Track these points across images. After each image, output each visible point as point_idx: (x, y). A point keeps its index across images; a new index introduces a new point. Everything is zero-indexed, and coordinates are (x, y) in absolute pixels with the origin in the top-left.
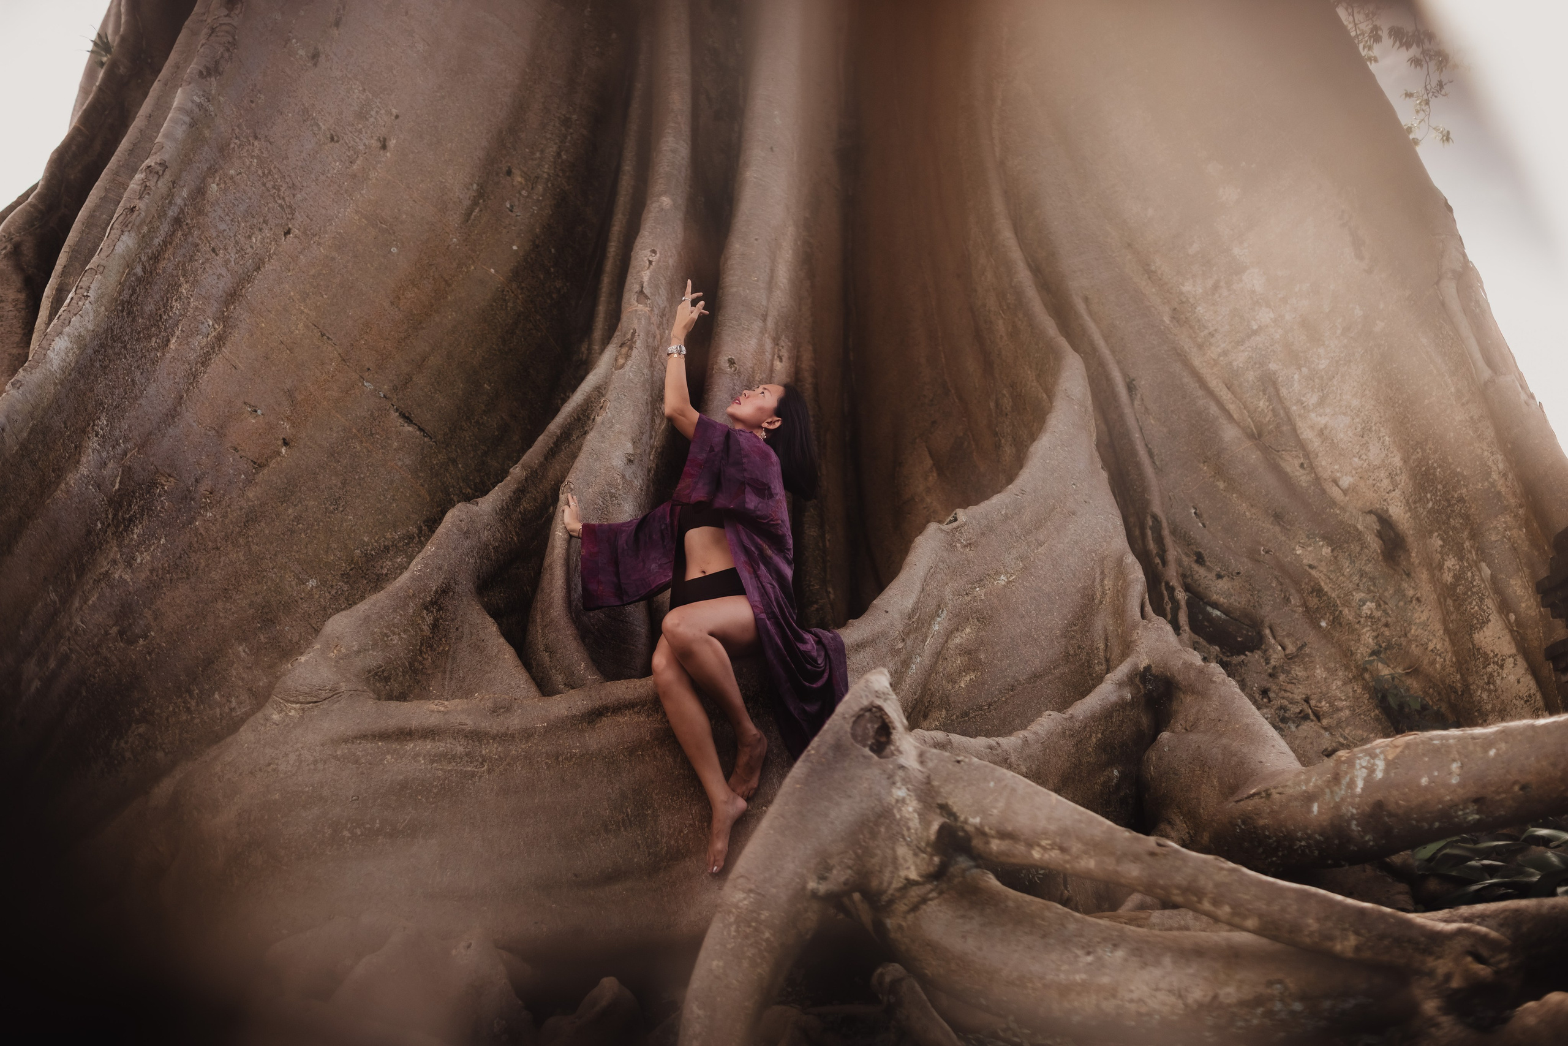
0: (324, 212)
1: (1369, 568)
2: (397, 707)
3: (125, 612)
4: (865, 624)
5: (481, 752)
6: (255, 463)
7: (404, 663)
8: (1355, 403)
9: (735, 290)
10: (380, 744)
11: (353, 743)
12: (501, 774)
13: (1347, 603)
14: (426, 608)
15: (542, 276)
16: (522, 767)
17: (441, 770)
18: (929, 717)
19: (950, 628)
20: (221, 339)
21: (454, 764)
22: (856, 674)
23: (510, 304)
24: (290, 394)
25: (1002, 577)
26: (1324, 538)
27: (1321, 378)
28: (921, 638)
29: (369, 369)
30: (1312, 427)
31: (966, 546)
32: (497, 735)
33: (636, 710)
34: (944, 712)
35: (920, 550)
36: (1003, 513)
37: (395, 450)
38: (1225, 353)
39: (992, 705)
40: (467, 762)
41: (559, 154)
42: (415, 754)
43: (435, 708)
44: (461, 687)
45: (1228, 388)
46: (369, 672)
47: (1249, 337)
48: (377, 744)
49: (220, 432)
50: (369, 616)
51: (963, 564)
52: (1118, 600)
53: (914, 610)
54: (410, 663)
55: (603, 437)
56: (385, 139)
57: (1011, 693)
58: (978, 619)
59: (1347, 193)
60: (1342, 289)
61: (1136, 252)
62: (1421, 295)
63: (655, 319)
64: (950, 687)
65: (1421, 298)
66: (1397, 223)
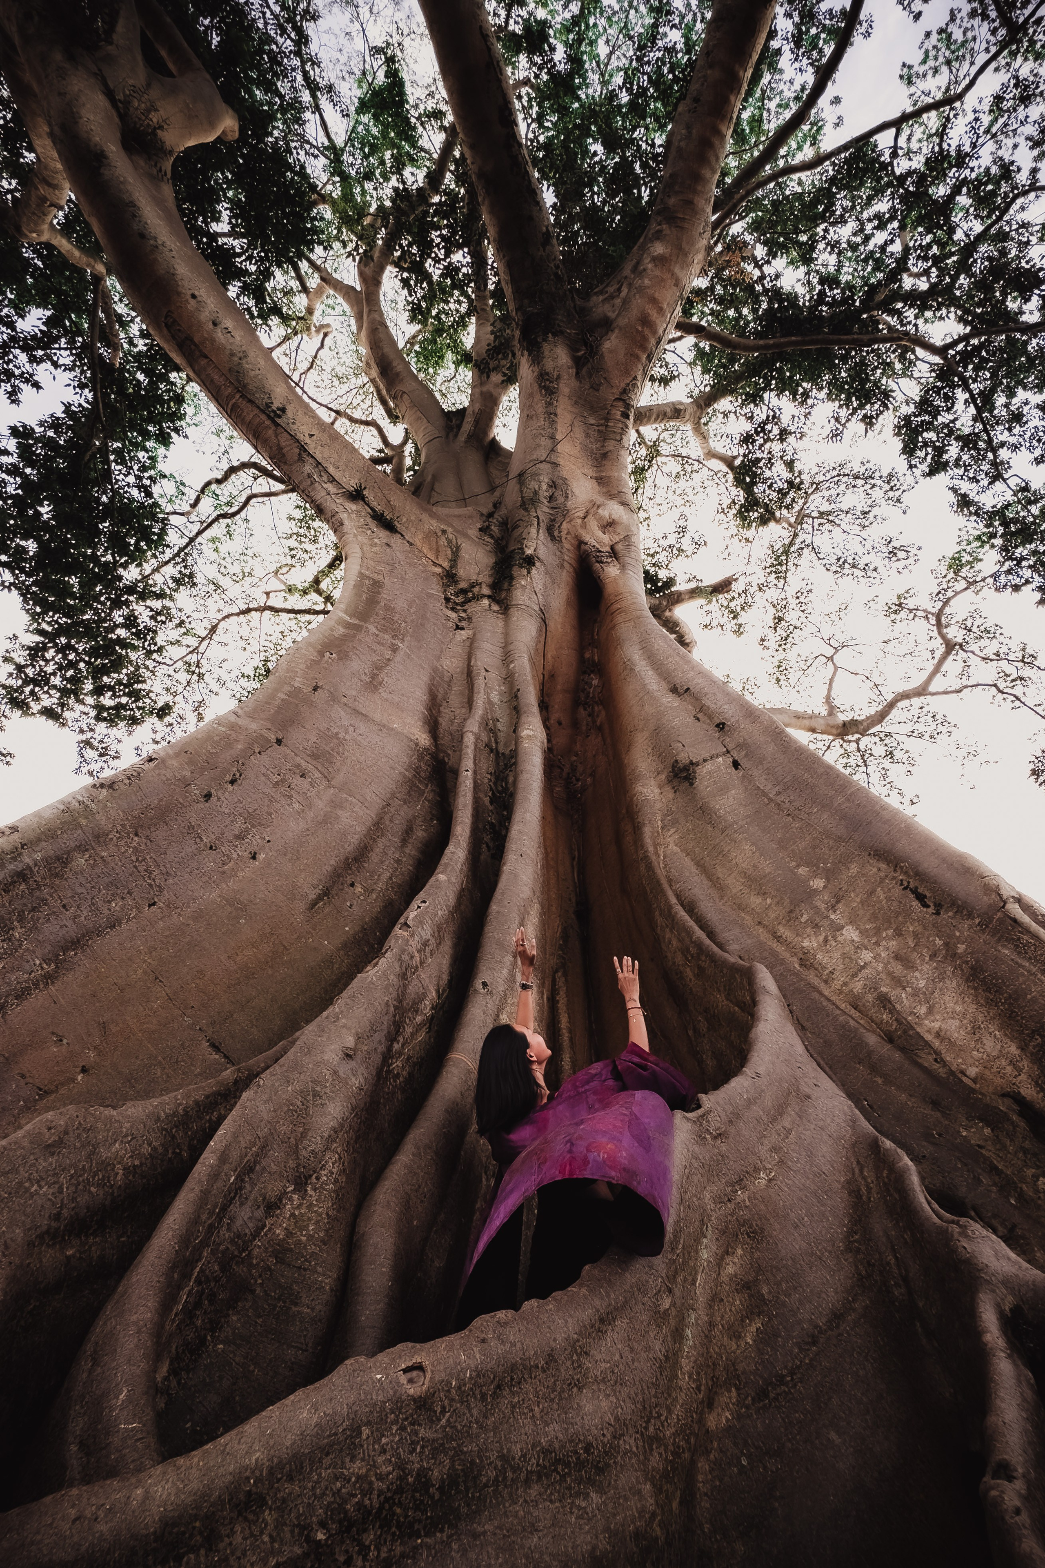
0: (190, 893)
1: (1027, 1144)
6: (40, 1089)
8: (959, 1008)
9: (491, 934)
13: (1023, 1179)
19: (720, 1252)
20: (49, 978)
23: (336, 966)
24: (104, 1027)
25: (762, 1175)
26: (981, 1120)
27: (924, 993)
28: (690, 1279)
29: (192, 1007)
30: (929, 1031)
34: (734, 1393)
36: (745, 1098)
38: (845, 984)
39: (795, 1373)
45: (855, 1008)
47: (860, 971)
49: (11, 1059)
51: (718, 1160)
53: (677, 1234)
56: (256, 854)
57: (814, 1348)
58: (747, 1234)
59: (902, 868)
60: (920, 929)
61: (765, 926)
62: (991, 919)
63: (415, 943)
64: (734, 1347)
65: (991, 921)
66: (948, 877)
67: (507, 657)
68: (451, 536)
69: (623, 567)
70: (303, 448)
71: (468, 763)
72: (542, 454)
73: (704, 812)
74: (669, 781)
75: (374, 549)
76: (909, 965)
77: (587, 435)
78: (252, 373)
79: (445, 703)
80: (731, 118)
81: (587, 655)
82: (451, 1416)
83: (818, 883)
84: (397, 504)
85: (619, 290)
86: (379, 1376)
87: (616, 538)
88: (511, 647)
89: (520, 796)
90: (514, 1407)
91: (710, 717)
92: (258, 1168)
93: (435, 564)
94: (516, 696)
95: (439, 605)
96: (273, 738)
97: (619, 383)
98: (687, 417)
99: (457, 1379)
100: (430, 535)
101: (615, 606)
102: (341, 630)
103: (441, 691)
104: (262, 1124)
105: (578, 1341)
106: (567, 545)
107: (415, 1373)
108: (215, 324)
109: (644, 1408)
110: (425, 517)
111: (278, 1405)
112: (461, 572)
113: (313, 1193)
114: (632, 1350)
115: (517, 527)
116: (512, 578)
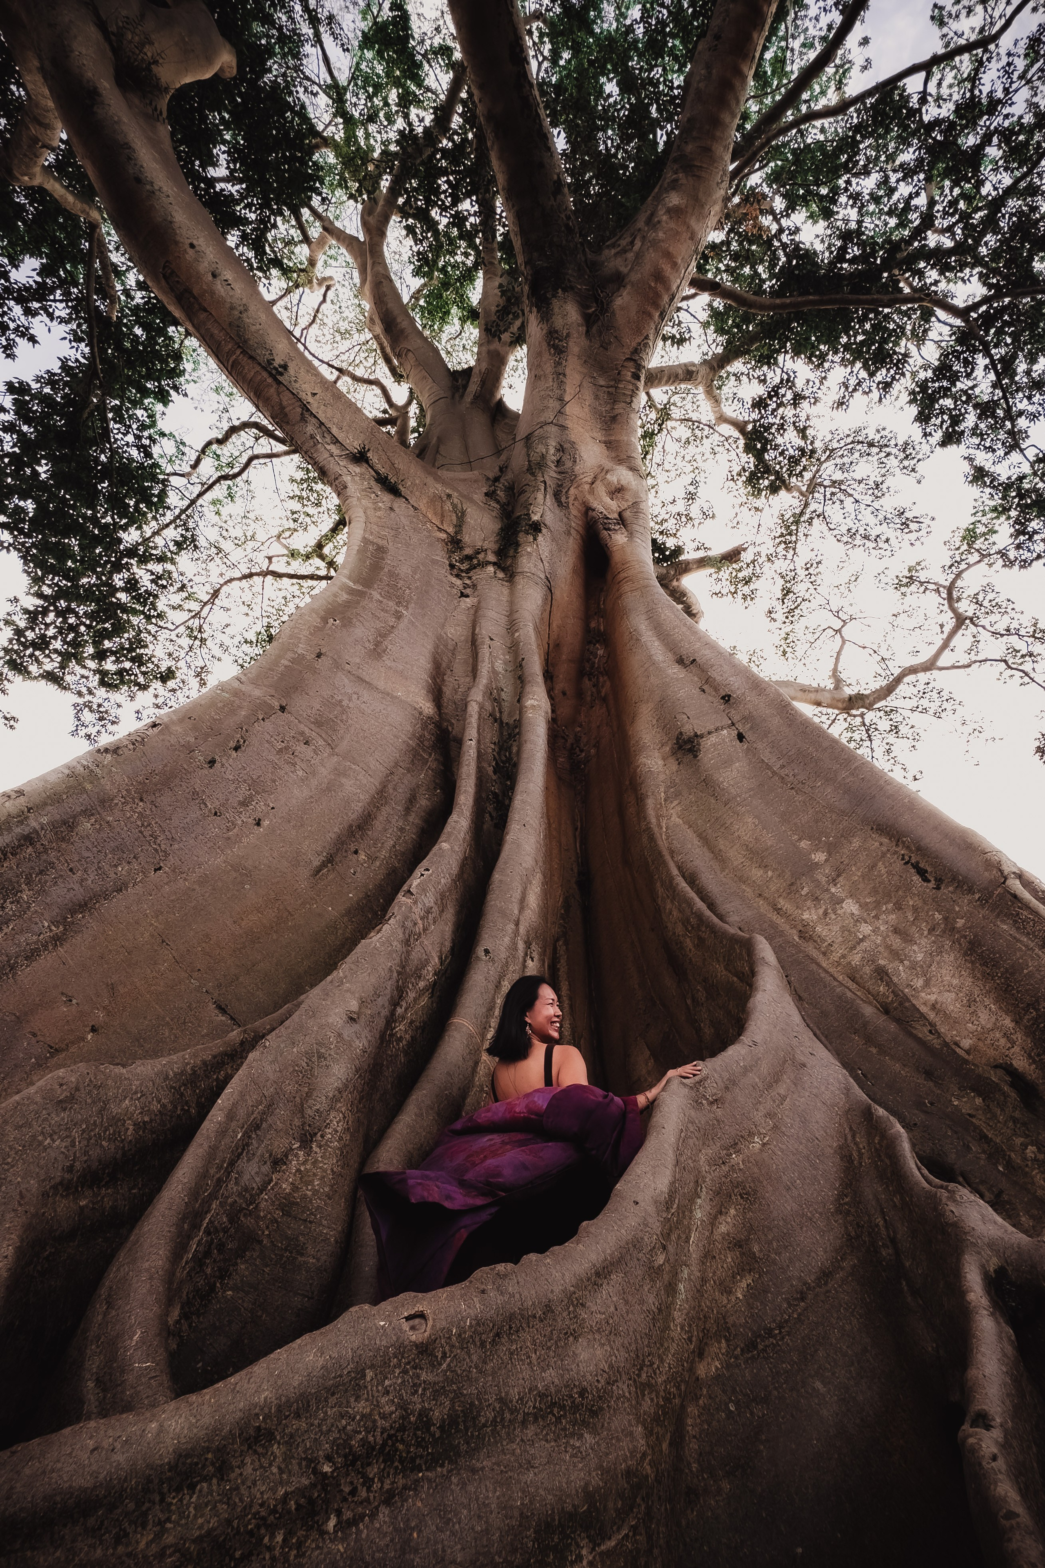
0: (196, 858)
1: (1017, 1114)
4: (607, 1230)
6: (51, 1048)
8: (955, 982)
9: (493, 903)
13: (1012, 1148)
15: (369, 916)
18: (706, 1354)
19: (713, 1212)
20: (57, 940)
23: (340, 931)
24: (112, 988)
25: (756, 1140)
26: (973, 1090)
27: (922, 967)
28: (684, 1236)
29: (199, 970)
30: (925, 1004)
31: (712, 1103)
34: (724, 1344)
35: (666, 1109)
36: (742, 1065)
37: (204, 1036)
38: (844, 956)
39: (783, 1327)
41: (394, 846)
45: (853, 980)
47: (859, 944)
49: (22, 1018)
51: (714, 1125)
52: (882, 1161)
53: (672, 1193)
56: (258, 820)
57: (802, 1304)
58: (740, 1195)
59: (903, 842)
60: (919, 903)
61: (765, 899)
62: (991, 894)
63: (418, 911)
64: (725, 1302)
65: (991, 897)
66: (950, 853)
67: (512, 626)
68: (456, 501)
69: (631, 535)
70: (305, 408)
71: (472, 733)
72: (549, 416)
73: (707, 785)
74: (674, 753)
75: (379, 513)
76: (908, 939)
77: (597, 397)
78: (253, 328)
79: (449, 672)
80: (754, 57)
81: (593, 625)
82: (451, 1361)
83: (820, 857)
84: (401, 466)
85: (632, 243)
86: (382, 1323)
87: (624, 505)
88: (516, 616)
89: (523, 766)
90: (512, 1354)
91: (716, 690)
92: (264, 1125)
93: (440, 530)
94: (521, 665)
95: (443, 571)
96: (276, 705)
97: (631, 342)
98: (699, 379)
99: (458, 1327)
100: (435, 500)
101: (622, 575)
102: (345, 596)
103: (445, 659)
104: (268, 1084)
105: (574, 1293)
106: (574, 512)
107: (417, 1321)
108: (214, 276)
109: (637, 1356)
110: (430, 480)
111: (285, 1348)
112: (466, 539)
113: (318, 1150)
114: (627, 1302)
115: (523, 492)
116: (518, 545)
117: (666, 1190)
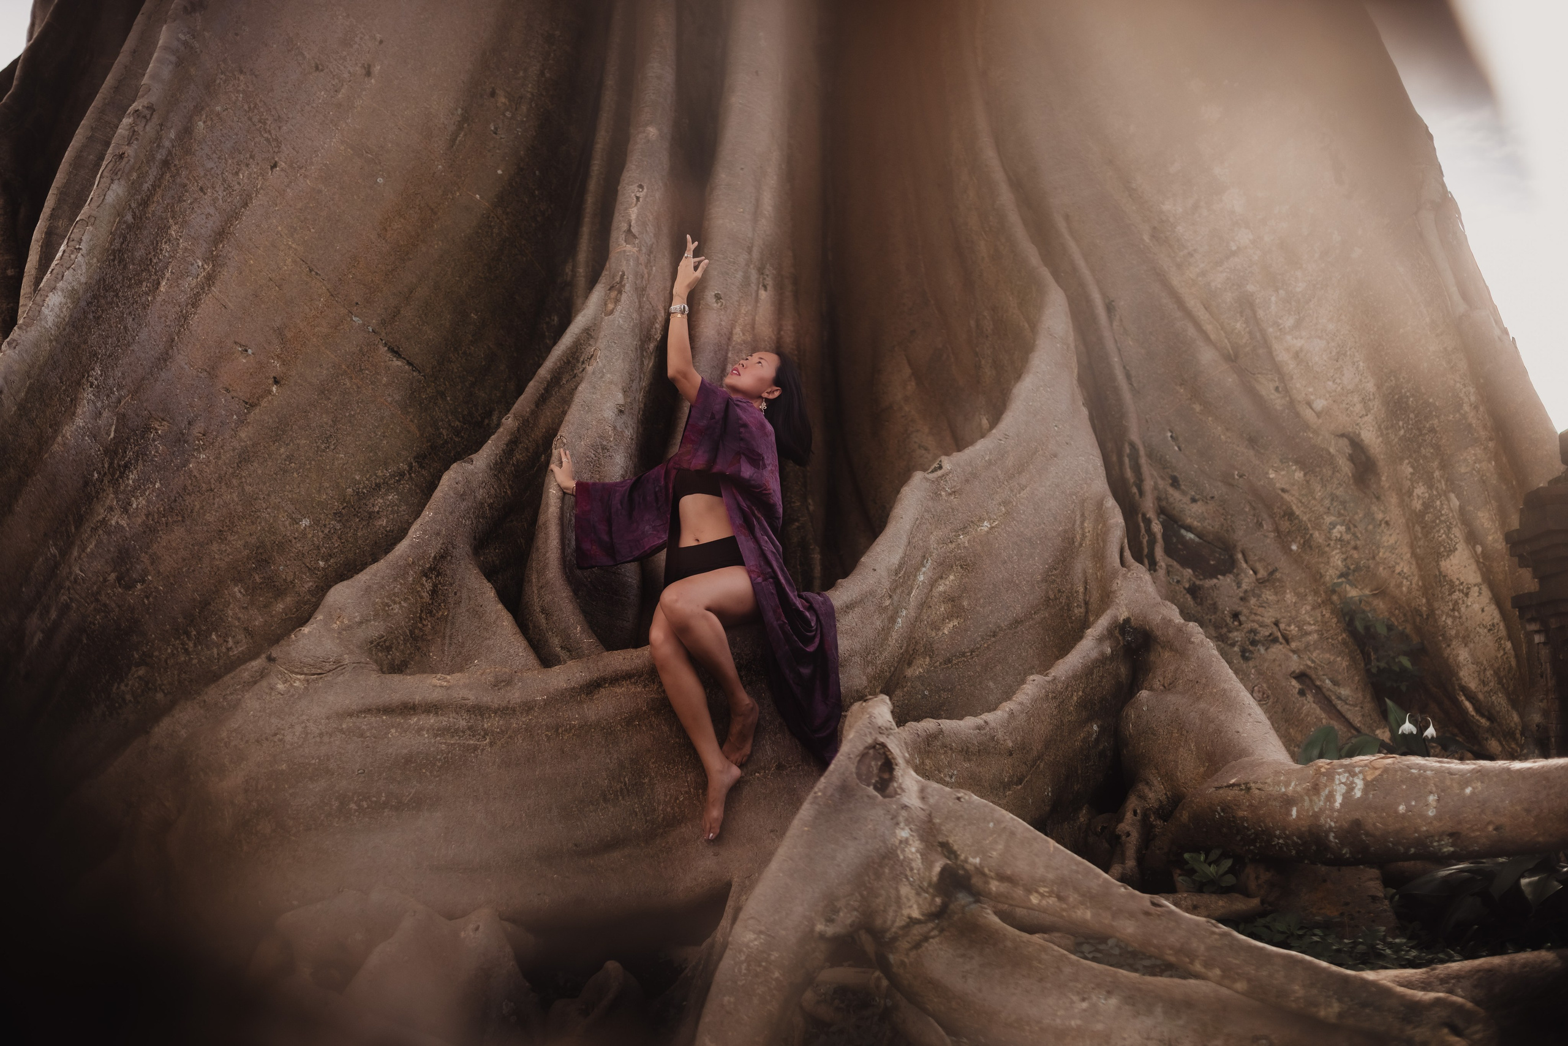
0: (310, 143)
1: (1340, 492)
2: (400, 681)
3: (123, 558)
4: (854, 584)
5: (483, 725)
6: (246, 403)
7: (405, 631)
8: (1331, 327)
9: (721, 222)
10: (384, 717)
11: (358, 717)
12: (503, 747)
13: (1318, 526)
14: (426, 575)
15: (526, 200)
16: (523, 740)
17: (445, 743)
18: (913, 664)
19: (935, 577)
20: (210, 279)
21: (457, 738)
22: (845, 636)
24: (280, 332)
25: (986, 523)
26: (1296, 462)
27: (1298, 301)
28: (907, 591)
29: (357, 304)
30: (1288, 350)
31: (950, 494)
32: (499, 709)
33: (633, 680)
34: (928, 659)
35: (907, 502)
36: (987, 459)
37: (384, 385)
38: (1203, 274)
39: (974, 652)
40: (470, 735)
41: (542, 73)
42: (418, 728)
43: (438, 683)
44: (460, 653)
45: (1206, 309)
46: (371, 643)
47: (1228, 257)
48: (381, 717)
49: (212, 372)
50: (370, 587)
51: (948, 512)
52: (1098, 544)
53: (901, 566)
54: (410, 631)
55: (594, 387)
56: (369, 66)
57: (993, 639)
58: (961, 566)
59: (1329, 116)
60: (1321, 213)
64: (934, 634)
65: (1399, 227)
76: (1291, 260)
114: (863, 623)
117: (897, 562)
